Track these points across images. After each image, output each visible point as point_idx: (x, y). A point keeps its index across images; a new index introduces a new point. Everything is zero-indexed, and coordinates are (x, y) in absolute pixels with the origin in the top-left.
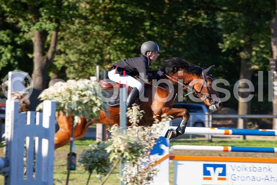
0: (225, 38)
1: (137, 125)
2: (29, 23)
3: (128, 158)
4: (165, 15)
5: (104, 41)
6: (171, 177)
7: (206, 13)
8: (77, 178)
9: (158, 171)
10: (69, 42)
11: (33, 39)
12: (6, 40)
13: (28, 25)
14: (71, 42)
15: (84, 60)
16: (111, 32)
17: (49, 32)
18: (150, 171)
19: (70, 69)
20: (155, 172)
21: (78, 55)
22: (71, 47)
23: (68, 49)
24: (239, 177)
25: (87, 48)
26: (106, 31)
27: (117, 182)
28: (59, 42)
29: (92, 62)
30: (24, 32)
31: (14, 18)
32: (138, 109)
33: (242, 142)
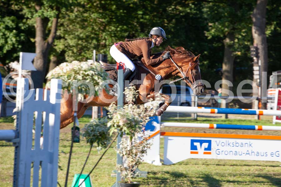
0: (211, 26)
1: (133, 103)
2: (32, 10)
3: (126, 132)
4: (156, 5)
5: (99, 28)
6: (161, 151)
7: (193, 4)
8: (75, 151)
9: (151, 145)
10: (68, 28)
11: (35, 25)
12: (11, 25)
13: (31, 12)
14: (70, 28)
15: (82, 45)
16: (106, 19)
17: (50, 19)
18: (144, 144)
19: (69, 53)
20: (148, 146)
21: (76, 40)
22: (70, 33)
23: (68, 34)
24: (222, 151)
25: (85, 34)
26: (102, 18)
27: (112, 155)
28: (59, 28)
29: (89, 47)
30: (27, 18)
31: (19, 6)
32: (134, 89)
33: (225, 121)
